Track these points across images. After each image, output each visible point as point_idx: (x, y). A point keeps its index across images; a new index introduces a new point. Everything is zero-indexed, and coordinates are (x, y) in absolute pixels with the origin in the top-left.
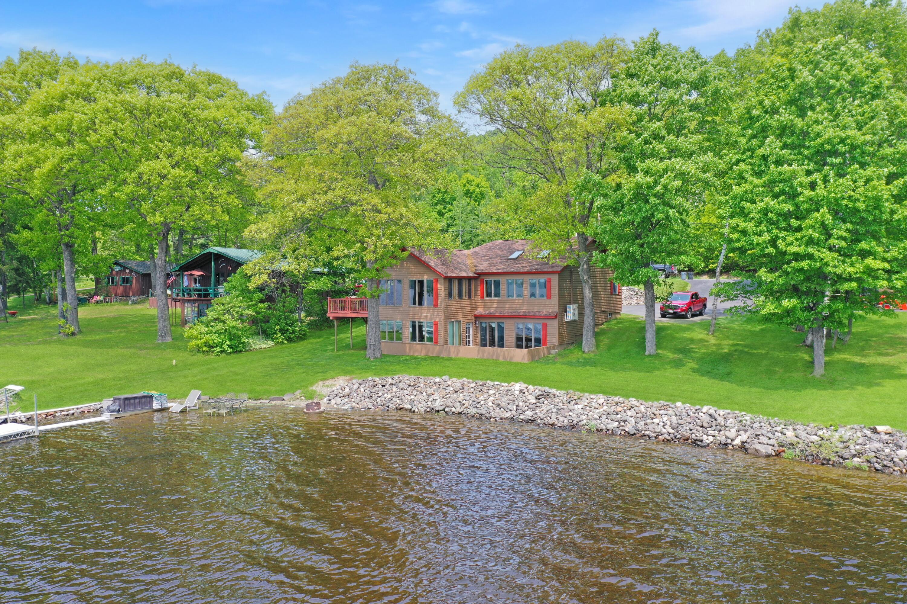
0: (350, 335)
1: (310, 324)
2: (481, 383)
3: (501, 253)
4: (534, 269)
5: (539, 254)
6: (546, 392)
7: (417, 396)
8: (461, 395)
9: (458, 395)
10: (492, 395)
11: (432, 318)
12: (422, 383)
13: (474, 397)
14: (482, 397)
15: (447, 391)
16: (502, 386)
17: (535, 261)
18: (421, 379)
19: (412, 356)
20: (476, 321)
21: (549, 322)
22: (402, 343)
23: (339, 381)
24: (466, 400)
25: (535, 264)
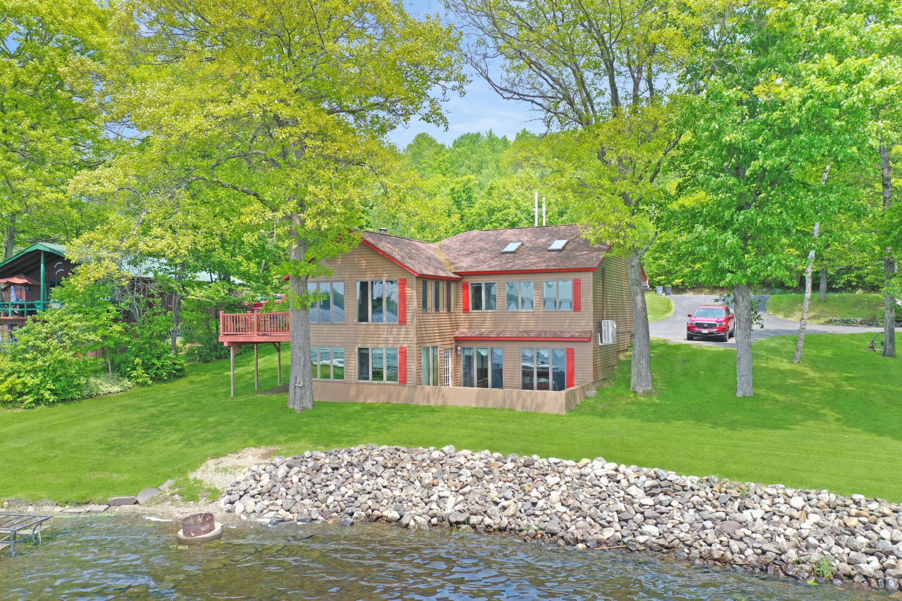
0: (253, 368)
1: (190, 353)
2: (522, 461)
3: (487, 246)
4: (552, 265)
5: (550, 245)
6: (662, 478)
7: (404, 490)
8: (492, 486)
9: (486, 486)
10: (555, 487)
11: (396, 342)
12: (407, 462)
13: (521, 491)
14: (535, 490)
15: (462, 478)
16: (567, 467)
17: (548, 255)
18: (403, 452)
19: (362, 403)
20: (456, 347)
21: (577, 348)
22: (344, 383)
23: (246, 457)
24: (506, 499)
25: (550, 259)
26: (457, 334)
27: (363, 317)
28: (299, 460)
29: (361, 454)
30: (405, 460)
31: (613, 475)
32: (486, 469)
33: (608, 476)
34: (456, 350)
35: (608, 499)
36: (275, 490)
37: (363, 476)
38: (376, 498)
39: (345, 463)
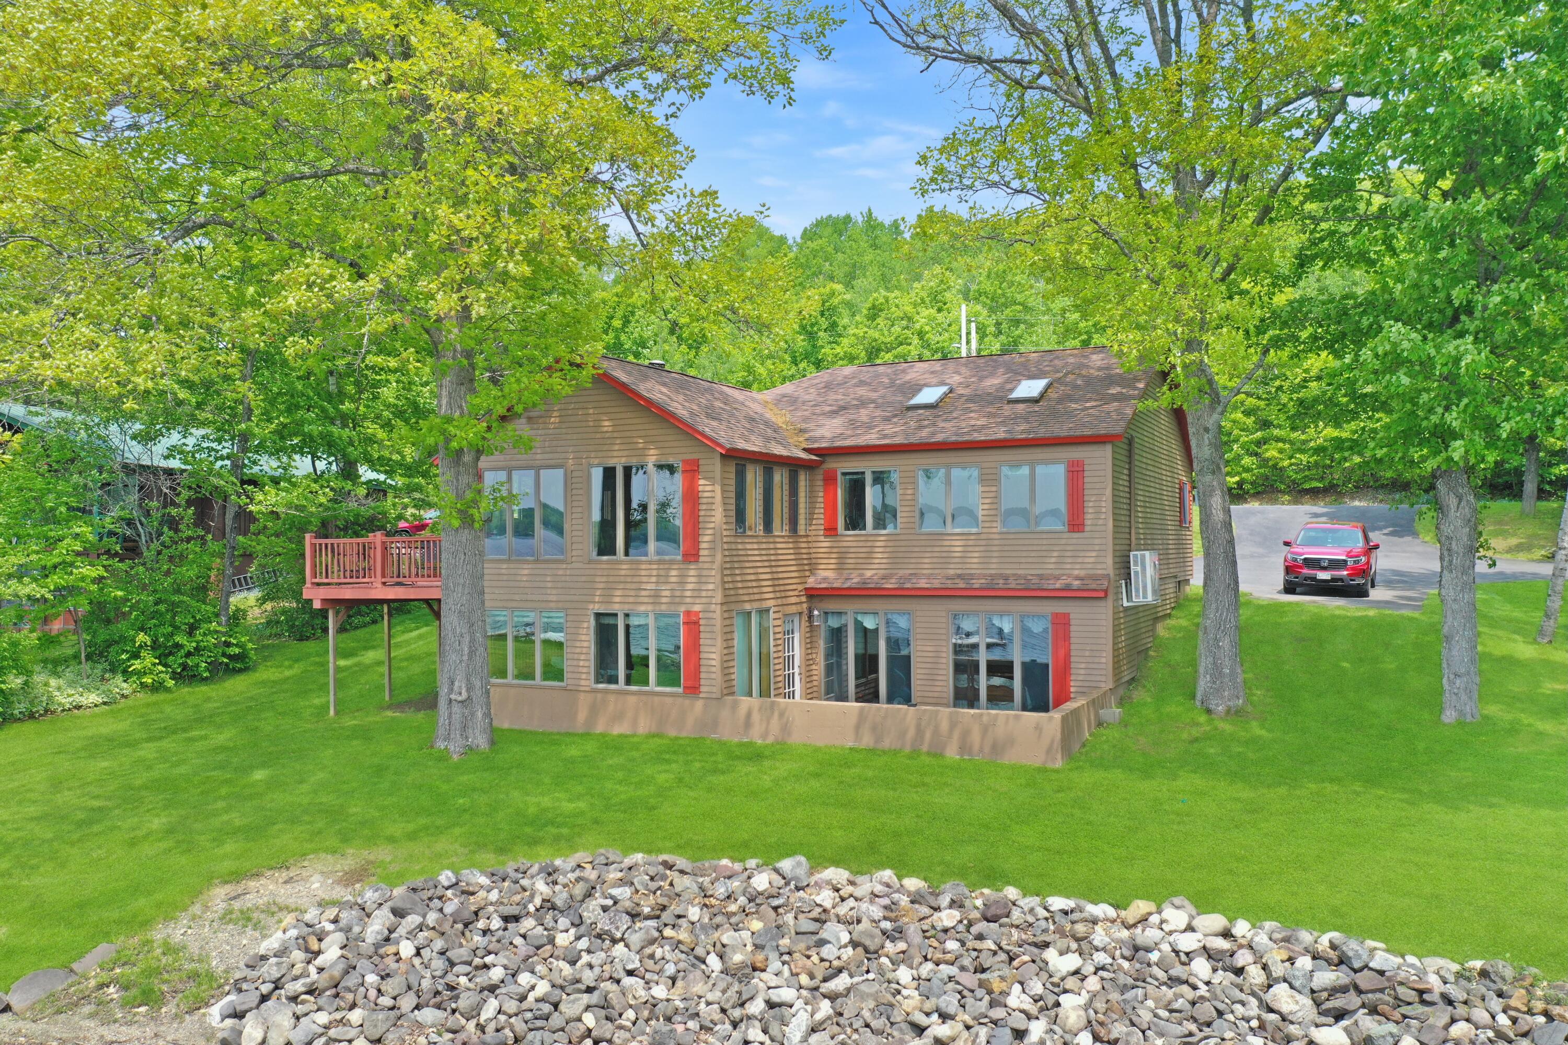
0: (380, 656)
1: (274, 622)
2: (979, 903)
3: (874, 395)
4: (1020, 431)
5: (1012, 390)
6: (1357, 965)
7: (679, 983)
8: (904, 974)
9: (890, 975)
10: (1071, 983)
11: (676, 600)
12: (690, 902)
13: (980, 992)
14: (1017, 988)
15: (828, 951)
16: (1095, 922)
17: (1007, 410)
18: (682, 872)
19: (603, 735)
20: (810, 611)
21: (1077, 612)
22: (565, 689)
23: (306, 880)
24: (945, 1017)
25: (1015, 418)
26: (811, 582)
27: (606, 547)
28: (426, 895)
29: (579, 879)
30: (685, 896)
31: (1222, 952)
32: (887, 925)
33: (1207, 952)
34: (810, 617)
35: (1218, 1023)
36: (351, 981)
37: (578, 938)
38: (605, 1005)
39: (538, 901)
